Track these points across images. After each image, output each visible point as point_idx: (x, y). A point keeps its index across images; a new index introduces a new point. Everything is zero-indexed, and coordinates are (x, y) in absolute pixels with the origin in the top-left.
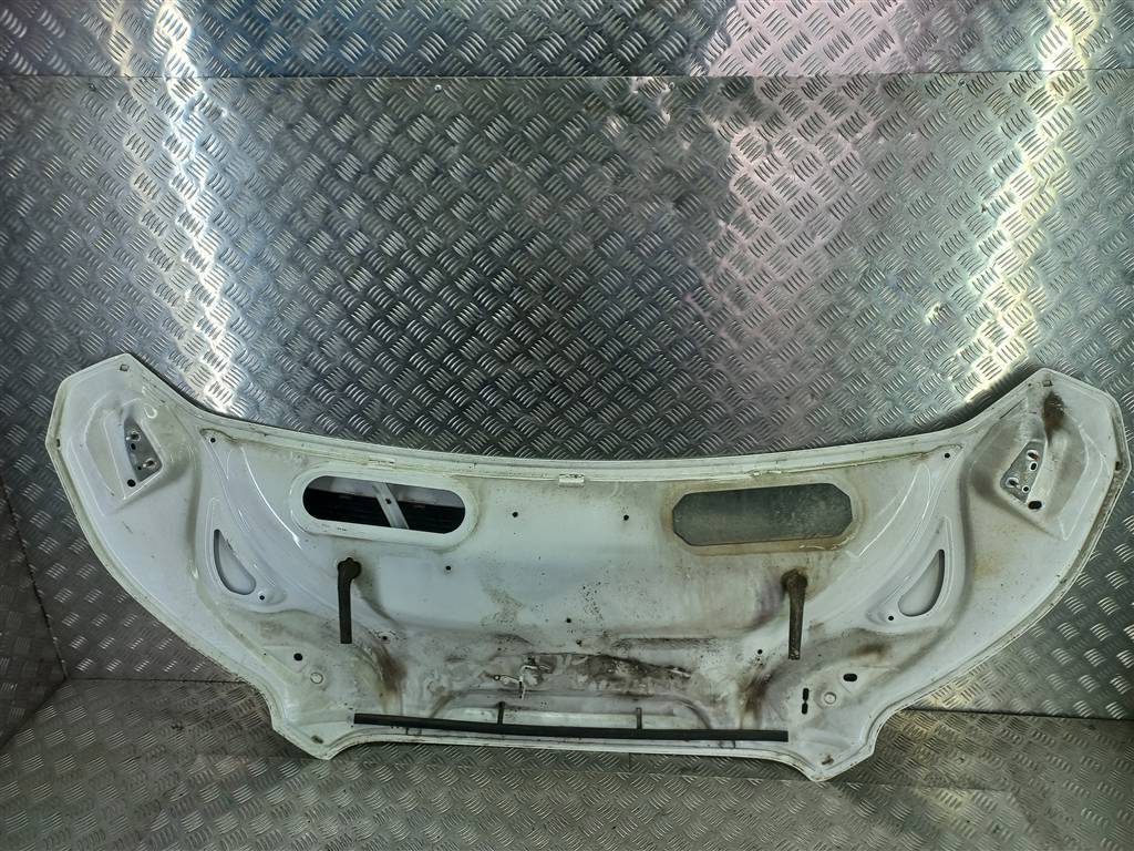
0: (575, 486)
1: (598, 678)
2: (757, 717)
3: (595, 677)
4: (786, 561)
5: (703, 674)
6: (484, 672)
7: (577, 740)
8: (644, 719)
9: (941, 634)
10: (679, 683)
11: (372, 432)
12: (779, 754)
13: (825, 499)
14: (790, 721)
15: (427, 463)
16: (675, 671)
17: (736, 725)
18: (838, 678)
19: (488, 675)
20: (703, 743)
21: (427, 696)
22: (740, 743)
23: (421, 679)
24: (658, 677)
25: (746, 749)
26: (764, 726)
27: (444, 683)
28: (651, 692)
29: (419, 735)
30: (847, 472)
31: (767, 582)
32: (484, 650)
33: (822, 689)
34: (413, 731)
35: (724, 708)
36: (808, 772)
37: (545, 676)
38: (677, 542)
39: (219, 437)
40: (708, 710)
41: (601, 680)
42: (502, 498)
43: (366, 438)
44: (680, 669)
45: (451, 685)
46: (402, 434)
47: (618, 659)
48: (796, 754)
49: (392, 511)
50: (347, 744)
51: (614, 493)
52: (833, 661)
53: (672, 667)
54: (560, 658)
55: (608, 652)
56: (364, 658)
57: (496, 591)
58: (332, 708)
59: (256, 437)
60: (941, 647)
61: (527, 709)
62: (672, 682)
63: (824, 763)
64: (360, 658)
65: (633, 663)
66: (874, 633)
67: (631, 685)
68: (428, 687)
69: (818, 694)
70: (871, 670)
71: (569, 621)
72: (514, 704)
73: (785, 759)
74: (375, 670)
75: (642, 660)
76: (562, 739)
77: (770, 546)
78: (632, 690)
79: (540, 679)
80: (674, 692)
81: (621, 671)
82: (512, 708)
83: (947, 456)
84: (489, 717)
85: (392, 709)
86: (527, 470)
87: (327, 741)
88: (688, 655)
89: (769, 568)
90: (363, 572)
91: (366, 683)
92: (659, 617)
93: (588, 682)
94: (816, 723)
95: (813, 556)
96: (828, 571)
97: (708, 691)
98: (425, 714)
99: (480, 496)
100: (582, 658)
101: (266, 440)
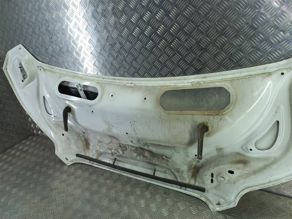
0: (131, 87)
1: (140, 155)
2: (195, 181)
3: (139, 155)
4: (200, 119)
5: (174, 160)
6: (108, 147)
7: (135, 175)
8: (156, 172)
9: (275, 161)
10: (166, 162)
12: (201, 196)
14: (207, 185)
16: (164, 157)
17: (187, 181)
18: (226, 171)
19: (109, 149)
20: (175, 185)
21: (94, 152)
22: (188, 189)
23: (93, 147)
24: (158, 158)
26: (197, 184)
27: (98, 149)
28: (157, 163)
29: (93, 163)
30: (231, 82)
31: (192, 127)
32: (107, 140)
33: (219, 174)
34: (92, 162)
35: (182, 174)
36: (211, 206)
37: (124, 152)
38: (160, 109)
39: (42, 69)
40: (177, 174)
41: (141, 156)
42: (110, 90)
44: (166, 157)
45: (100, 150)
47: (145, 149)
48: (208, 198)
49: (82, 93)
50: (74, 162)
51: (142, 90)
52: (224, 164)
54: (127, 146)
55: (142, 146)
56: (80, 138)
57: (106, 121)
58: (71, 151)
59: (50, 69)
60: (275, 167)
61: (122, 162)
62: (163, 161)
63: (217, 204)
64: (79, 138)
65: (150, 152)
66: (244, 156)
68: (95, 150)
69: (217, 176)
70: (240, 171)
71: (127, 133)
72: (119, 159)
73: (203, 199)
74: (83, 142)
75: (153, 151)
76: (131, 174)
77: (194, 112)
78: (150, 161)
79: (123, 153)
80: (164, 165)
81: (147, 154)
82: (118, 161)
83: (282, 74)
84: (111, 162)
85: (87, 154)
86: (118, 81)
87: (69, 160)
88: (168, 152)
89: (193, 121)
92: (155, 136)
93: (137, 156)
94: (216, 188)
95: (211, 118)
96: (218, 125)
97: (176, 167)
98: (95, 157)
99: (103, 89)
100: (134, 147)
101: (52, 70)
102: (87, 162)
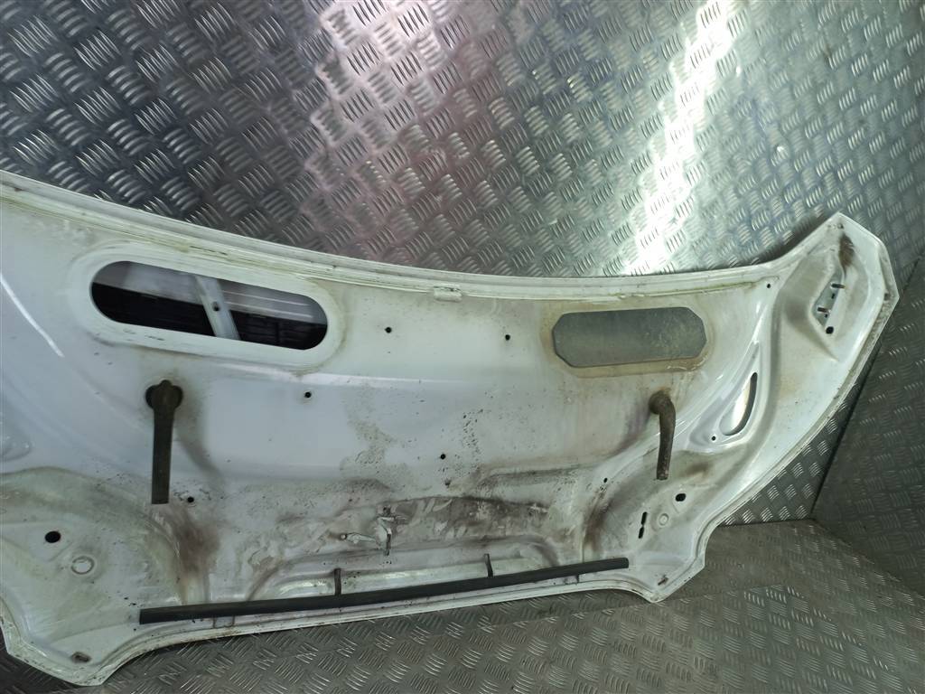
0: (453, 301)
1: (457, 523)
2: (596, 548)
3: (453, 523)
4: (654, 383)
5: (558, 508)
6: (327, 531)
7: (424, 600)
8: (494, 565)
9: (751, 451)
10: (537, 521)
11: (196, 207)
12: (618, 582)
13: (684, 321)
14: (629, 548)
15: (273, 259)
16: (534, 507)
17: (578, 559)
18: (672, 499)
19: (332, 535)
20: (550, 582)
21: (246, 571)
22: (583, 577)
23: (240, 551)
24: (516, 515)
25: (589, 582)
26: (605, 555)
27: (273, 553)
28: (508, 533)
29: (232, 625)
30: (697, 297)
31: (636, 404)
32: (329, 503)
33: (658, 510)
34: (225, 621)
35: (572, 542)
36: (648, 595)
37: (399, 528)
38: (558, 364)
40: (557, 546)
41: (459, 526)
42: (371, 309)
43: (184, 216)
44: (540, 505)
45: (282, 553)
46: (241, 216)
47: (480, 500)
48: (632, 579)
49: (219, 320)
50: (127, 656)
51: (492, 311)
52: (668, 484)
53: (531, 504)
54: (421, 504)
55: (473, 492)
56: (156, 530)
57: (364, 424)
58: (105, 608)
60: (751, 462)
61: (368, 573)
62: (529, 520)
63: (659, 584)
64: (152, 531)
65: (495, 503)
66: (697, 455)
67: (490, 528)
68: (250, 561)
69: (655, 516)
70: (696, 488)
71: (443, 457)
73: (624, 587)
74: (171, 546)
75: (505, 499)
76: (409, 602)
78: (488, 534)
80: (529, 531)
81: (483, 514)
82: (350, 574)
83: (769, 286)
84: (325, 589)
85: (194, 596)
86: (397, 279)
87: (96, 656)
88: (548, 489)
89: (640, 389)
90: (184, 403)
91: (159, 564)
92: (535, 447)
93: (446, 529)
94: (650, 546)
95: (677, 377)
97: (560, 526)
98: (240, 597)
99: (344, 304)
100: (446, 501)
101: (18, 196)
102: (201, 630)
